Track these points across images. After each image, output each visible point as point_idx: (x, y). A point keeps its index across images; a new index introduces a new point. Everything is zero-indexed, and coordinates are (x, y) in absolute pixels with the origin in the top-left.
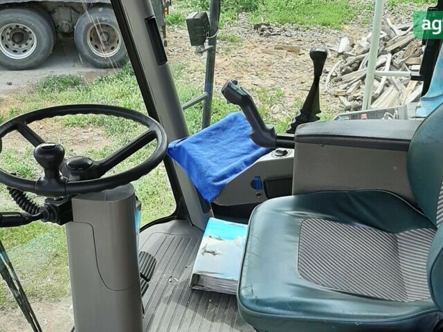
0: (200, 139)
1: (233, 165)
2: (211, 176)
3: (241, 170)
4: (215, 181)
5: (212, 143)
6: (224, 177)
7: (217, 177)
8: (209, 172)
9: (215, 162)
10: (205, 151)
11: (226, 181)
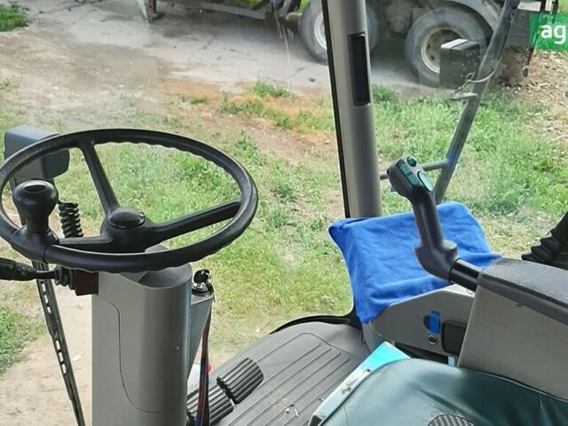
0: (383, 227)
1: (413, 280)
2: (373, 287)
3: (422, 293)
4: (375, 296)
5: (399, 237)
6: (391, 294)
7: (380, 291)
8: (373, 280)
9: (390, 267)
10: (383, 247)
11: (393, 302)
